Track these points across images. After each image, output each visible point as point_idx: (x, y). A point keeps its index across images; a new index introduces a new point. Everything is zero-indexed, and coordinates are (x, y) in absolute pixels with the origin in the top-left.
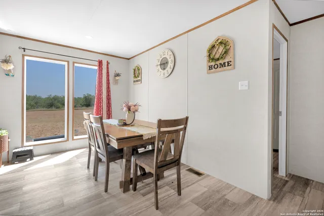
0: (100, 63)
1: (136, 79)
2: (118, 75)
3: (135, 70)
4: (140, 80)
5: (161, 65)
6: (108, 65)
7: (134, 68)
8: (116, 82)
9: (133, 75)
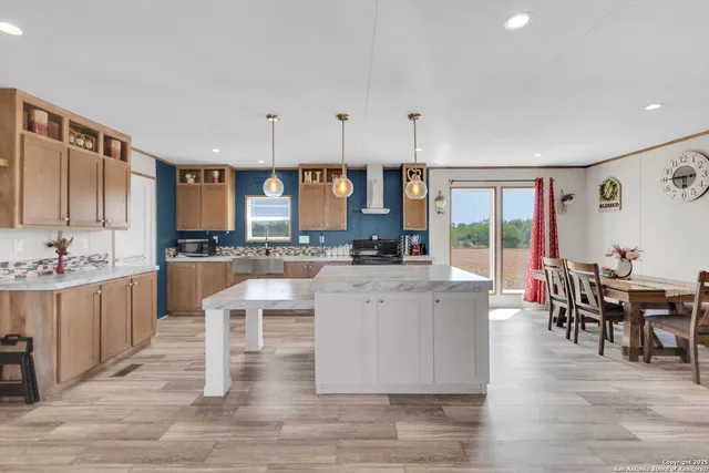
0: (540, 182)
1: (604, 203)
2: (569, 197)
3: (603, 187)
4: (619, 205)
5: (674, 179)
6: (551, 184)
7: (601, 183)
8: (564, 208)
9: (599, 196)
